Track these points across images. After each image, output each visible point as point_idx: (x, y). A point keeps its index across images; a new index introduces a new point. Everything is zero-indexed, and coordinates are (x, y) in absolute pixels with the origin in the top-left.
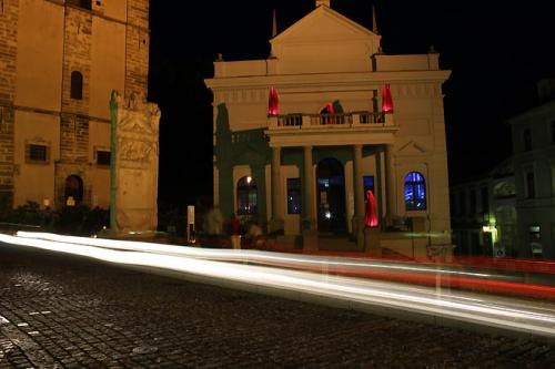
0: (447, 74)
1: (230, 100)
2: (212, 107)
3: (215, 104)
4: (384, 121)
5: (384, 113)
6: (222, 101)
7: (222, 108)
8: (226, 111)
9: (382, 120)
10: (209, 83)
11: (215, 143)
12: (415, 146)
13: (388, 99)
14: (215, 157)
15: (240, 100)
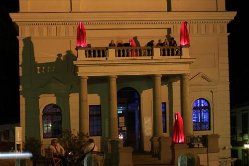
0: (232, 15)
1: (36, 34)
2: (17, 41)
3: (20, 38)
4: (181, 54)
5: (181, 47)
6: (27, 35)
7: (28, 41)
8: (31, 44)
9: (180, 53)
10: (14, 16)
11: (21, 74)
12: (203, 77)
13: (185, 35)
14: (21, 87)
15: (45, 34)
